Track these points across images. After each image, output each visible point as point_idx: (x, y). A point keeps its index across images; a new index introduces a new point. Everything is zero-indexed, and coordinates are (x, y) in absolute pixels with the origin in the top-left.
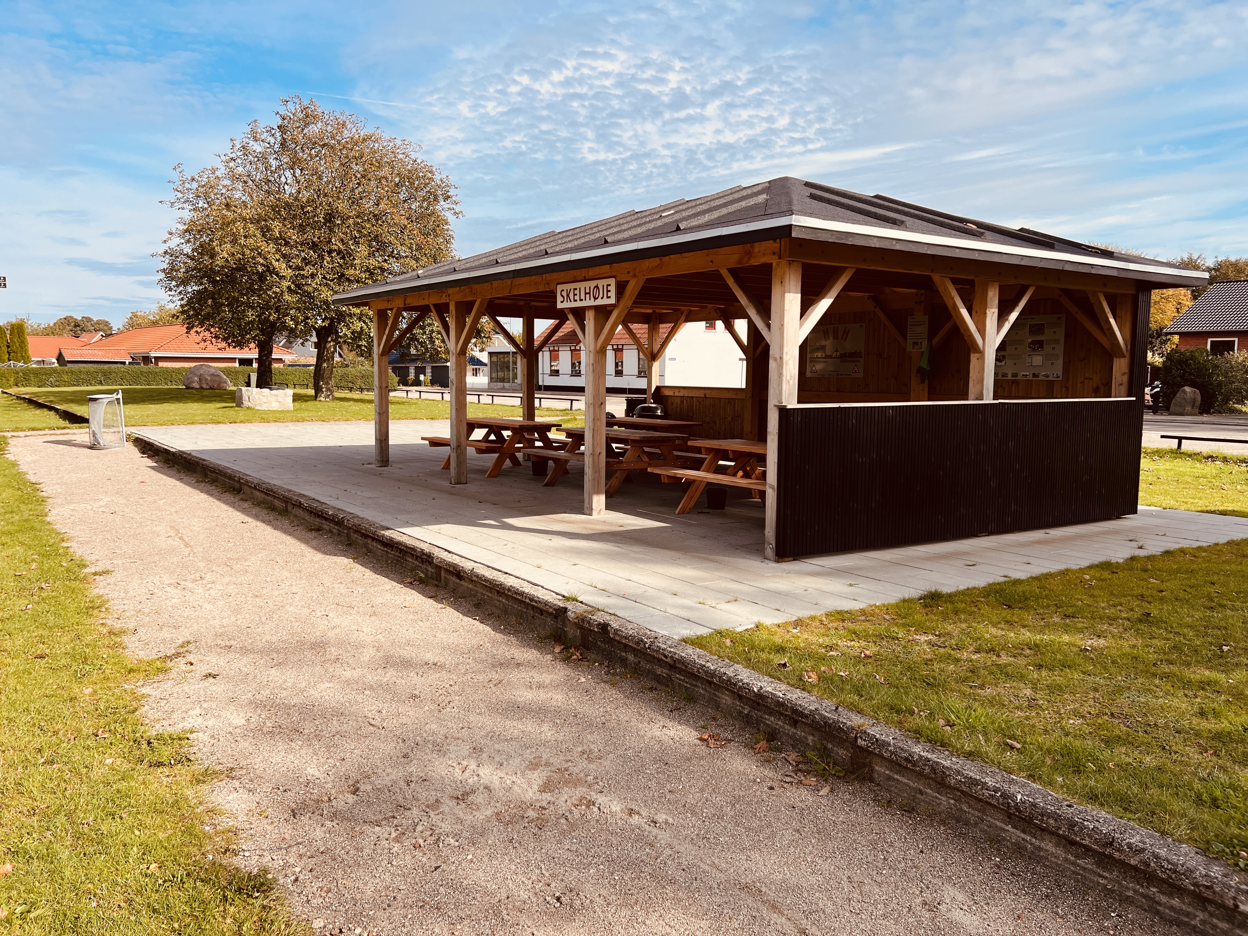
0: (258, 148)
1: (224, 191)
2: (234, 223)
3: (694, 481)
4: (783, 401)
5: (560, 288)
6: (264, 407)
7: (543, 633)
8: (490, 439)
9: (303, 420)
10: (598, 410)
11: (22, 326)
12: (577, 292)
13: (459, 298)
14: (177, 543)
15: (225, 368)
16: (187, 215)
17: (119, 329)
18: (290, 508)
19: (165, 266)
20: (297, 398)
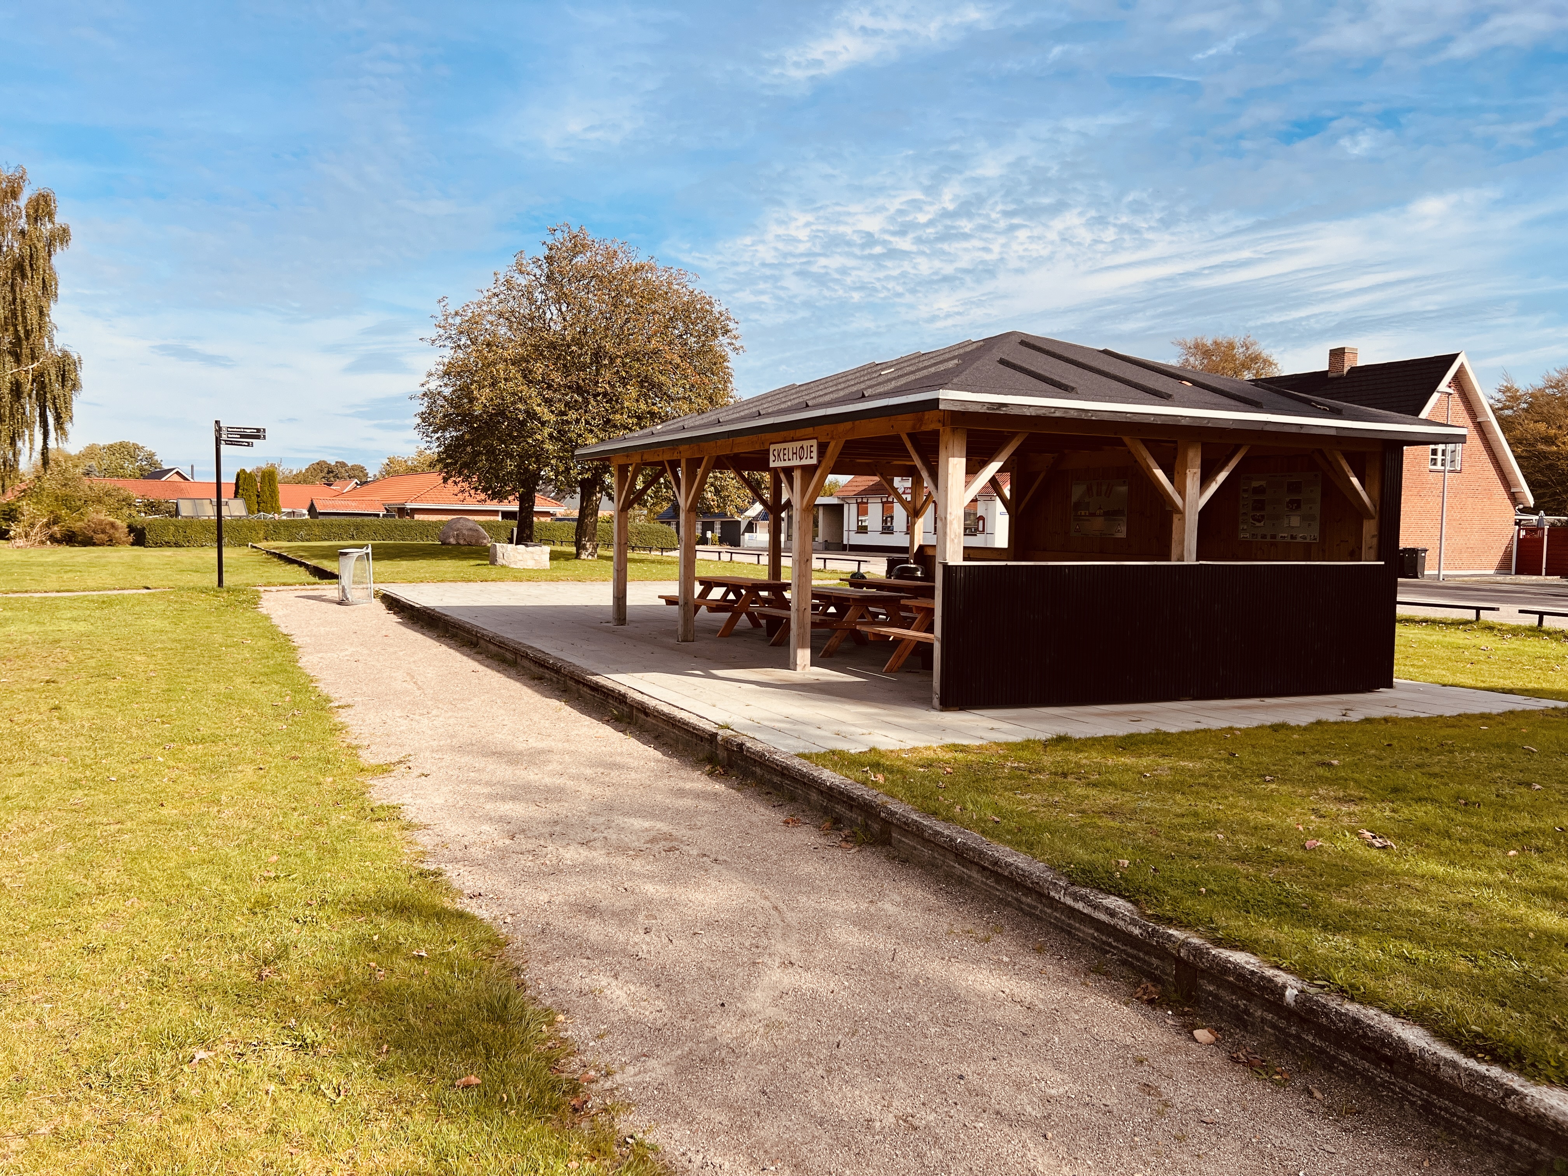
0: (522, 281)
1: (488, 326)
2: (495, 364)
3: (903, 639)
4: (947, 558)
5: (772, 447)
6: (519, 566)
7: (701, 756)
8: (729, 598)
9: (558, 580)
10: (803, 566)
11: (273, 473)
12: (786, 452)
13: (688, 455)
14: (411, 686)
15: (486, 522)
16: (448, 354)
17: (375, 476)
18: (519, 660)
19: (423, 409)
20: (554, 556)
